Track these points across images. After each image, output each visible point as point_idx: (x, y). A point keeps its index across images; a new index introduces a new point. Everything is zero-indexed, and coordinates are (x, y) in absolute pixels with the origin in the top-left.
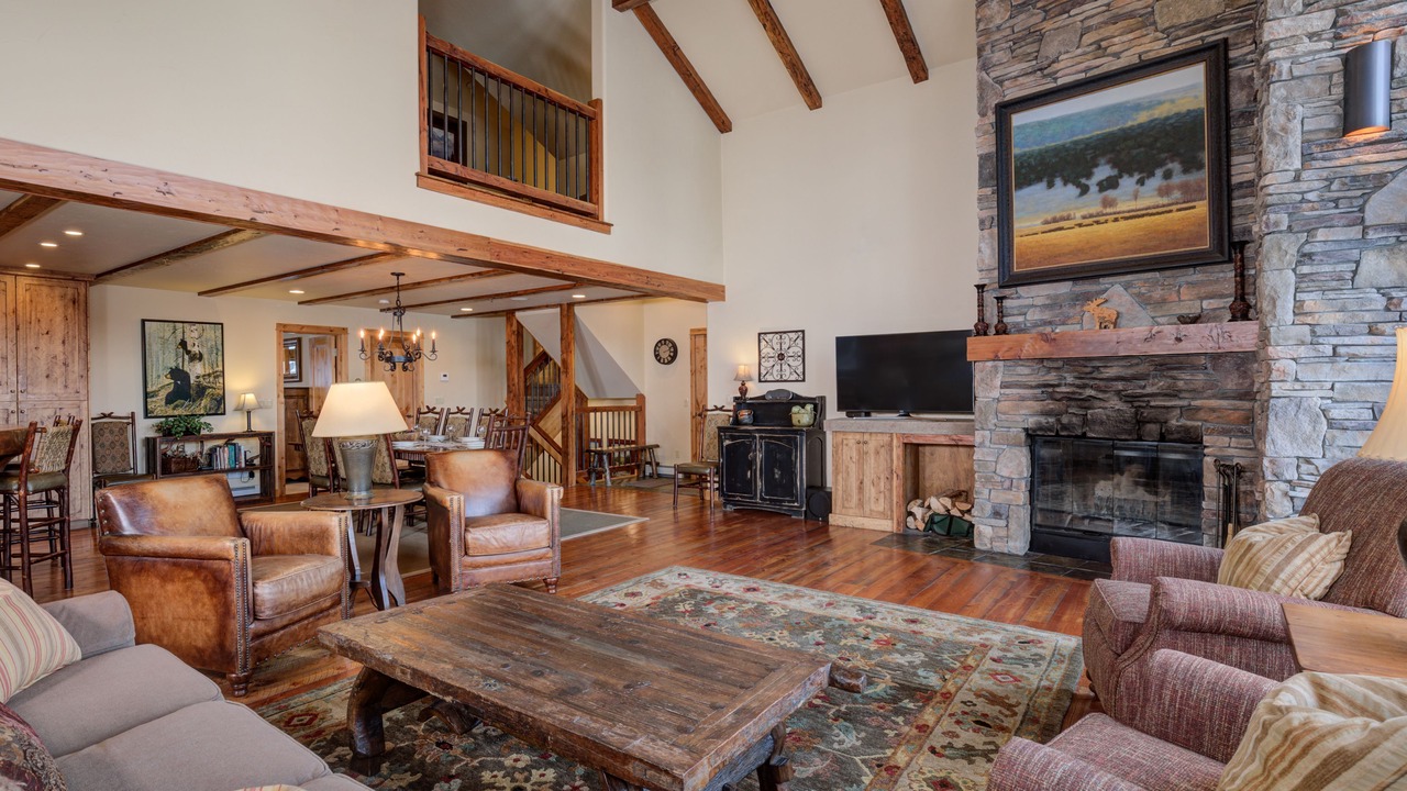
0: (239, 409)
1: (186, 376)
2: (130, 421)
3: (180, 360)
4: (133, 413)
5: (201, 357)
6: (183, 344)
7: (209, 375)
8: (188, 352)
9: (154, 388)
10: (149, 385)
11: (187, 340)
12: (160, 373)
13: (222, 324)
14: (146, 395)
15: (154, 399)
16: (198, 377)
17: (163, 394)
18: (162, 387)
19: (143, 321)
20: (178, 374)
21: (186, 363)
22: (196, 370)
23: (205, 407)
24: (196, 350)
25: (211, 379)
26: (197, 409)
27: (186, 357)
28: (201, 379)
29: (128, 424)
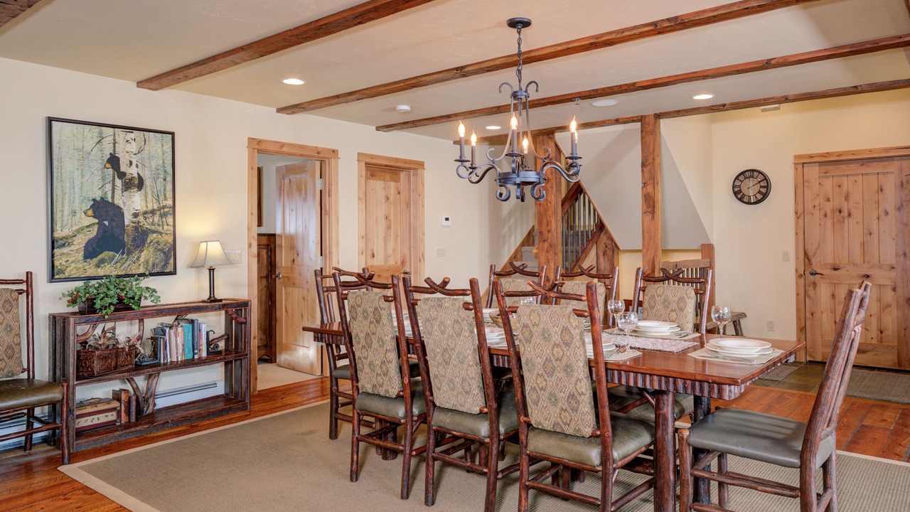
0: (195, 265)
1: (118, 212)
2: (24, 287)
3: (109, 187)
4: (29, 274)
5: (140, 184)
6: (114, 161)
7: (153, 212)
8: (122, 175)
9: (66, 232)
10: (58, 227)
11: (120, 155)
12: (77, 206)
13: (172, 134)
14: (53, 244)
15: (65, 250)
16: (136, 215)
17: (80, 242)
18: (80, 230)
19: (50, 120)
20: (103, 209)
21: (118, 192)
22: (133, 204)
23: (147, 262)
24: (133, 171)
25: (156, 219)
26: (134, 267)
27: (119, 182)
28: (141, 218)
29: (20, 292)
